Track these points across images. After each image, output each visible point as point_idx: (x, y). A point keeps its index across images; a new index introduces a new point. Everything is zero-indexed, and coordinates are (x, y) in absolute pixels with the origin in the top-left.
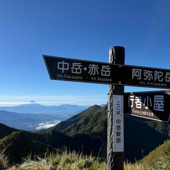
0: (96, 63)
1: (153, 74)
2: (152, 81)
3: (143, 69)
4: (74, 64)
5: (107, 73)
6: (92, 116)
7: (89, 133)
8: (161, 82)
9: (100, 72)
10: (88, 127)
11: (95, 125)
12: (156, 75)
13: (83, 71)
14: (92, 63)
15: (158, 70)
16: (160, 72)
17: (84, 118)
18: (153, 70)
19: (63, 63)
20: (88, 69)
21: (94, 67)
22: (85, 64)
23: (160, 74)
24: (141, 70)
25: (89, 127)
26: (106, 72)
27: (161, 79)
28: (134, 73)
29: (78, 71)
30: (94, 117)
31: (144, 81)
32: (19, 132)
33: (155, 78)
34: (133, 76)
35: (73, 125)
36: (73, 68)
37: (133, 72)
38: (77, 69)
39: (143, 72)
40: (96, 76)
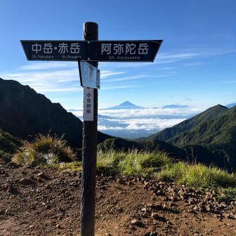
0: (65, 42)
1: (124, 47)
2: (123, 55)
3: (113, 42)
4: (45, 45)
5: (77, 51)
6: (213, 121)
7: (208, 145)
8: (133, 56)
9: (69, 50)
10: (206, 137)
11: (218, 134)
12: (127, 48)
13: (53, 50)
14: (61, 42)
15: (130, 42)
16: (132, 44)
17: (200, 124)
18: (124, 43)
19: (37, 45)
20: (59, 48)
21: (63, 46)
22: (56, 43)
23: (132, 47)
24: (110, 45)
25: (208, 137)
26: (76, 49)
27: (133, 51)
28: (103, 49)
29: (50, 51)
30: (215, 122)
31: (114, 55)
32: (113, 139)
33: (127, 52)
34: (102, 51)
35: (182, 133)
36: (45, 49)
37: (103, 47)
38: (48, 49)
39: (112, 47)
40: (66, 54)
